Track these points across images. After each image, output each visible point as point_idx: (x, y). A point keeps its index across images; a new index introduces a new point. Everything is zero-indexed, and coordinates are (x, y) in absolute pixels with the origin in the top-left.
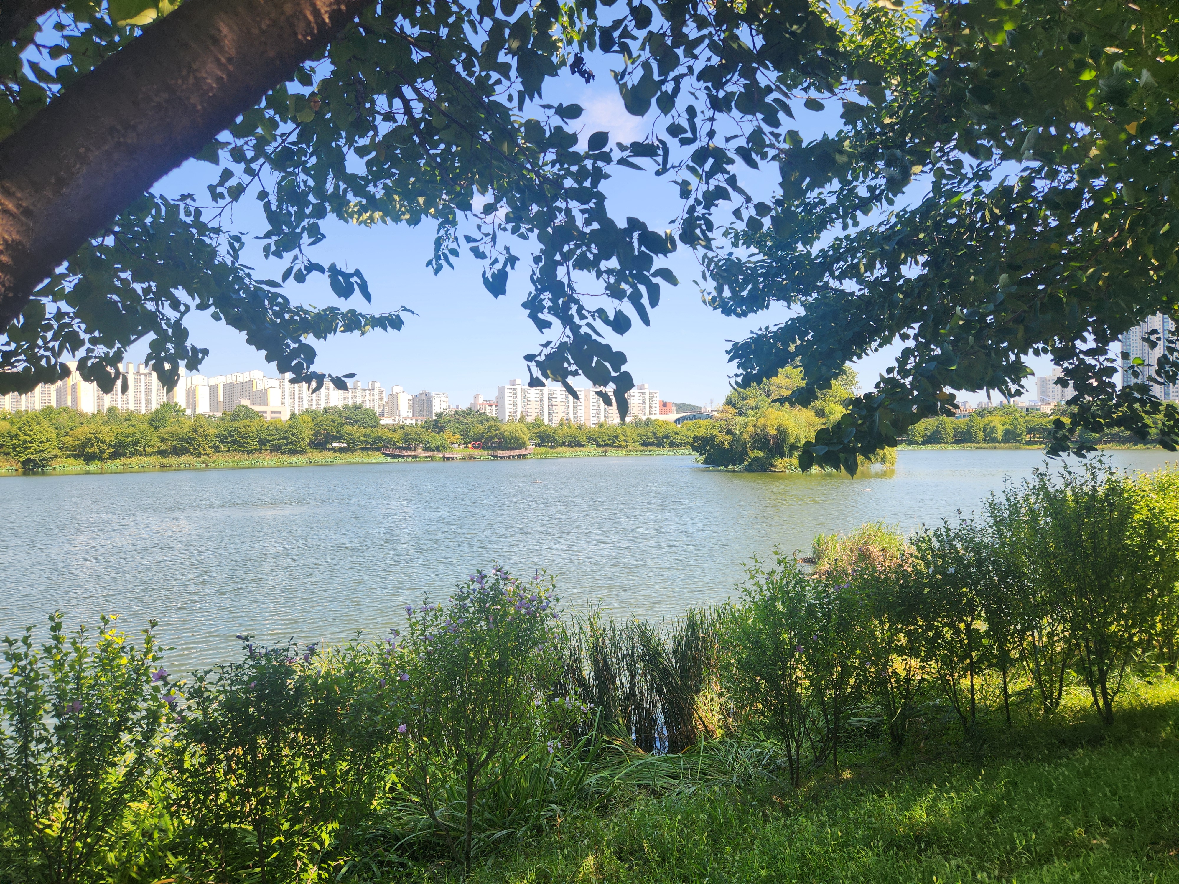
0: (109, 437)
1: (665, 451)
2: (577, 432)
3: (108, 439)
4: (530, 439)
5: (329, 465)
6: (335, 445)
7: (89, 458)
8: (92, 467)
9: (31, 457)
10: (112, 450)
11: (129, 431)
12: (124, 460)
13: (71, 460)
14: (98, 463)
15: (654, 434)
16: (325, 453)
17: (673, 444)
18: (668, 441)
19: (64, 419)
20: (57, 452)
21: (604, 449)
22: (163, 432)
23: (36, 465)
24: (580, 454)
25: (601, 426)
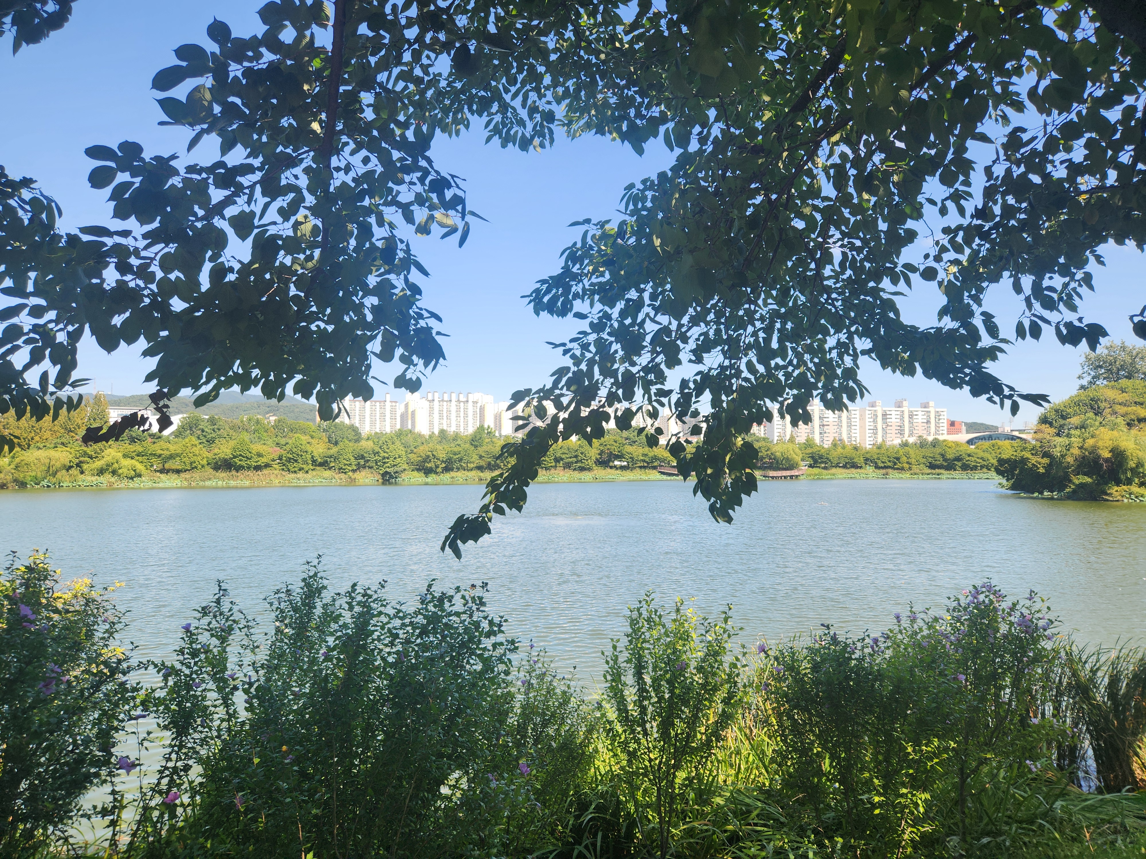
0: (442, 455)
1: (956, 474)
2: (854, 454)
3: (441, 456)
4: (802, 460)
5: (612, 481)
6: (617, 463)
7: (428, 472)
8: (430, 479)
9: (388, 470)
10: (444, 465)
11: (456, 449)
12: (453, 474)
13: (415, 473)
14: (434, 476)
15: (943, 455)
16: (608, 470)
17: (965, 467)
18: (960, 464)
19: (410, 439)
20: (405, 466)
21: (884, 471)
22: (481, 450)
23: (391, 477)
24: (857, 476)
25: (879, 447)
